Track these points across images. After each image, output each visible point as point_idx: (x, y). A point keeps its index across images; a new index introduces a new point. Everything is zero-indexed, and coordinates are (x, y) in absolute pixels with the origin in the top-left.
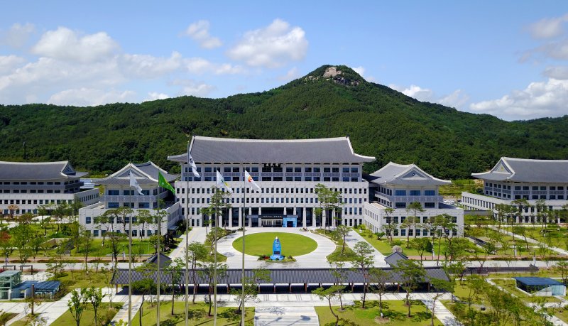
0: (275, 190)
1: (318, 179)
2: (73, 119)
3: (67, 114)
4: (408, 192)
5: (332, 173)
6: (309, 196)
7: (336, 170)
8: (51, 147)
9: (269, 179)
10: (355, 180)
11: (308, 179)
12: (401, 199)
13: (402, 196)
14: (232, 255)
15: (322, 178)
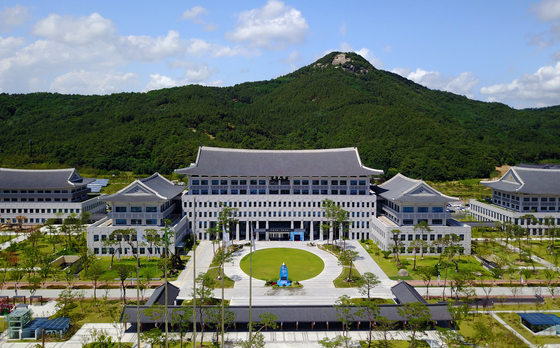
0: (282, 204)
1: (325, 192)
2: (79, 109)
3: (72, 104)
4: (416, 209)
5: (339, 186)
6: (317, 209)
7: (343, 183)
8: (57, 143)
9: (276, 192)
10: (362, 193)
11: (315, 192)
12: (408, 216)
13: (410, 213)
14: (239, 279)
15: (329, 191)
